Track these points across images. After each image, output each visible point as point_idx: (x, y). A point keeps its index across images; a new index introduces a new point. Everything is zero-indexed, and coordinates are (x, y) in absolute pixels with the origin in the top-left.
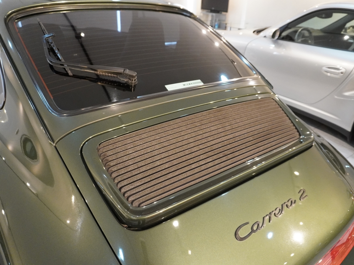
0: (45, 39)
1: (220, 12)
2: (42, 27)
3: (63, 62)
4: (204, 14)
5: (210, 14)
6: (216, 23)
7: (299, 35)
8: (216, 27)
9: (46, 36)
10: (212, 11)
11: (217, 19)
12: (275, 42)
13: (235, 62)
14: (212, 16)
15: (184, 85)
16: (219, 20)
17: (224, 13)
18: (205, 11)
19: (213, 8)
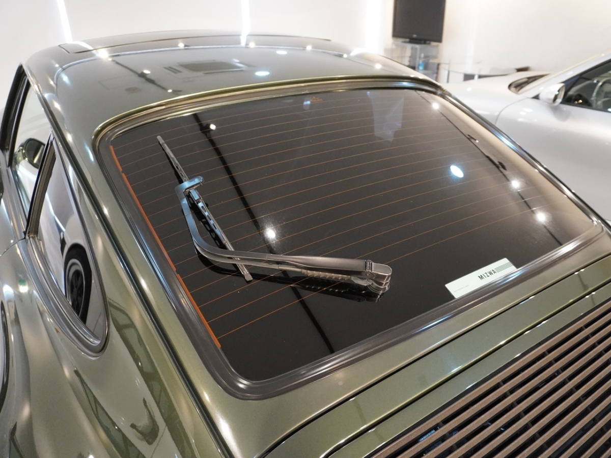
0: (184, 192)
1: (428, 42)
2: (173, 158)
3: (231, 253)
4: (397, 45)
5: (409, 46)
6: (421, 62)
7: (598, 94)
8: (421, 68)
9: (186, 184)
10: (413, 41)
11: (422, 55)
12: (555, 110)
13: (475, 140)
14: (412, 49)
15: (481, 277)
16: (426, 57)
17: (434, 44)
18: (400, 41)
19: (415, 36)
